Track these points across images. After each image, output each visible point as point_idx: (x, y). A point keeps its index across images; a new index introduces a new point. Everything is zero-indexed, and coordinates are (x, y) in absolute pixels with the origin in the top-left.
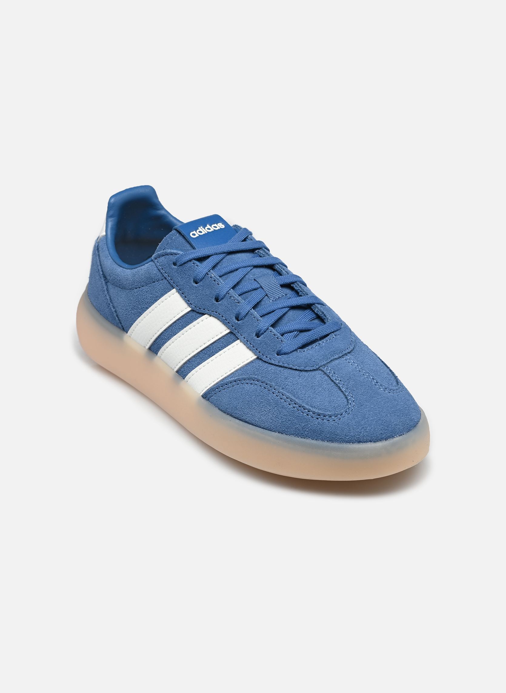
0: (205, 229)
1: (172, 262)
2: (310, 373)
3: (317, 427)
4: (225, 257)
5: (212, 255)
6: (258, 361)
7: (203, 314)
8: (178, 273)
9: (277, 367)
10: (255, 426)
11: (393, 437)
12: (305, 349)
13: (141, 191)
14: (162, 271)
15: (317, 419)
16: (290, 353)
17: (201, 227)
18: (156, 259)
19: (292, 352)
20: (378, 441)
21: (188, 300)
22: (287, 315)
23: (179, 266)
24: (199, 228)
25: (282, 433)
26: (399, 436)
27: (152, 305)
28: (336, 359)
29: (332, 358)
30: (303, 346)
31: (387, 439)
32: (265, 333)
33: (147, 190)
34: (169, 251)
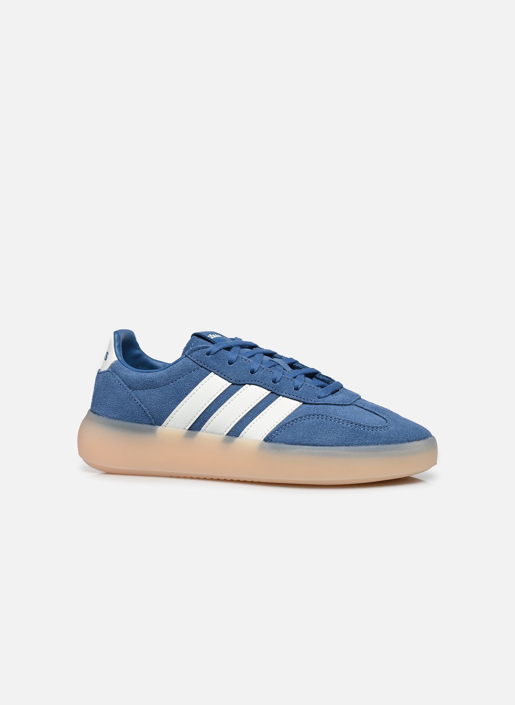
1: (205, 353)
2: (349, 406)
3: (375, 435)
4: (240, 349)
5: (233, 346)
6: (304, 405)
7: (244, 385)
8: (213, 360)
9: (324, 405)
10: (324, 446)
14: (197, 362)
15: (373, 430)
18: (189, 355)
19: (328, 396)
21: (228, 377)
23: (212, 355)
25: (348, 446)
27: (192, 391)
30: (333, 393)
31: (425, 439)
32: (302, 387)
34: (200, 346)
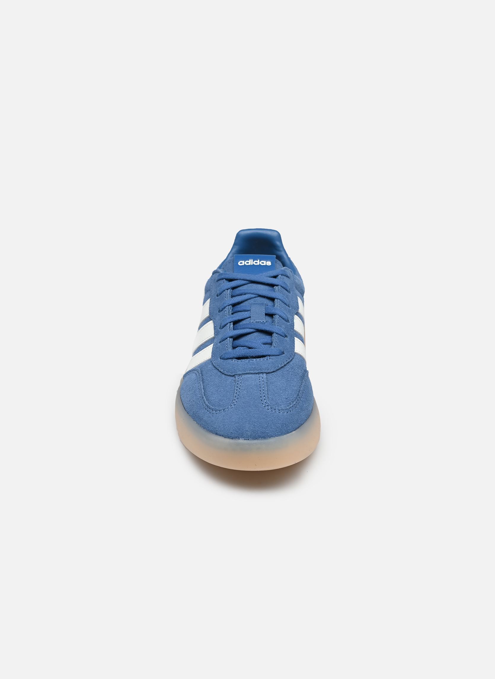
0: (253, 262)
2: (227, 377)
3: (202, 414)
4: (247, 284)
5: (237, 280)
7: (211, 320)
8: (214, 287)
11: (239, 438)
12: (240, 361)
13: (269, 233)
16: (226, 359)
17: (252, 260)
18: (213, 275)
19: (227, 359)
20: (227, 438)
21: (210, 308)
22: (252, 335)
23: (216, 282)
24: (250, 260)
26: (244, 439)
28: (252, 373)
29: (248, 372)
30: (239, 358)
32: (223, 341)
33: (275, 234)
